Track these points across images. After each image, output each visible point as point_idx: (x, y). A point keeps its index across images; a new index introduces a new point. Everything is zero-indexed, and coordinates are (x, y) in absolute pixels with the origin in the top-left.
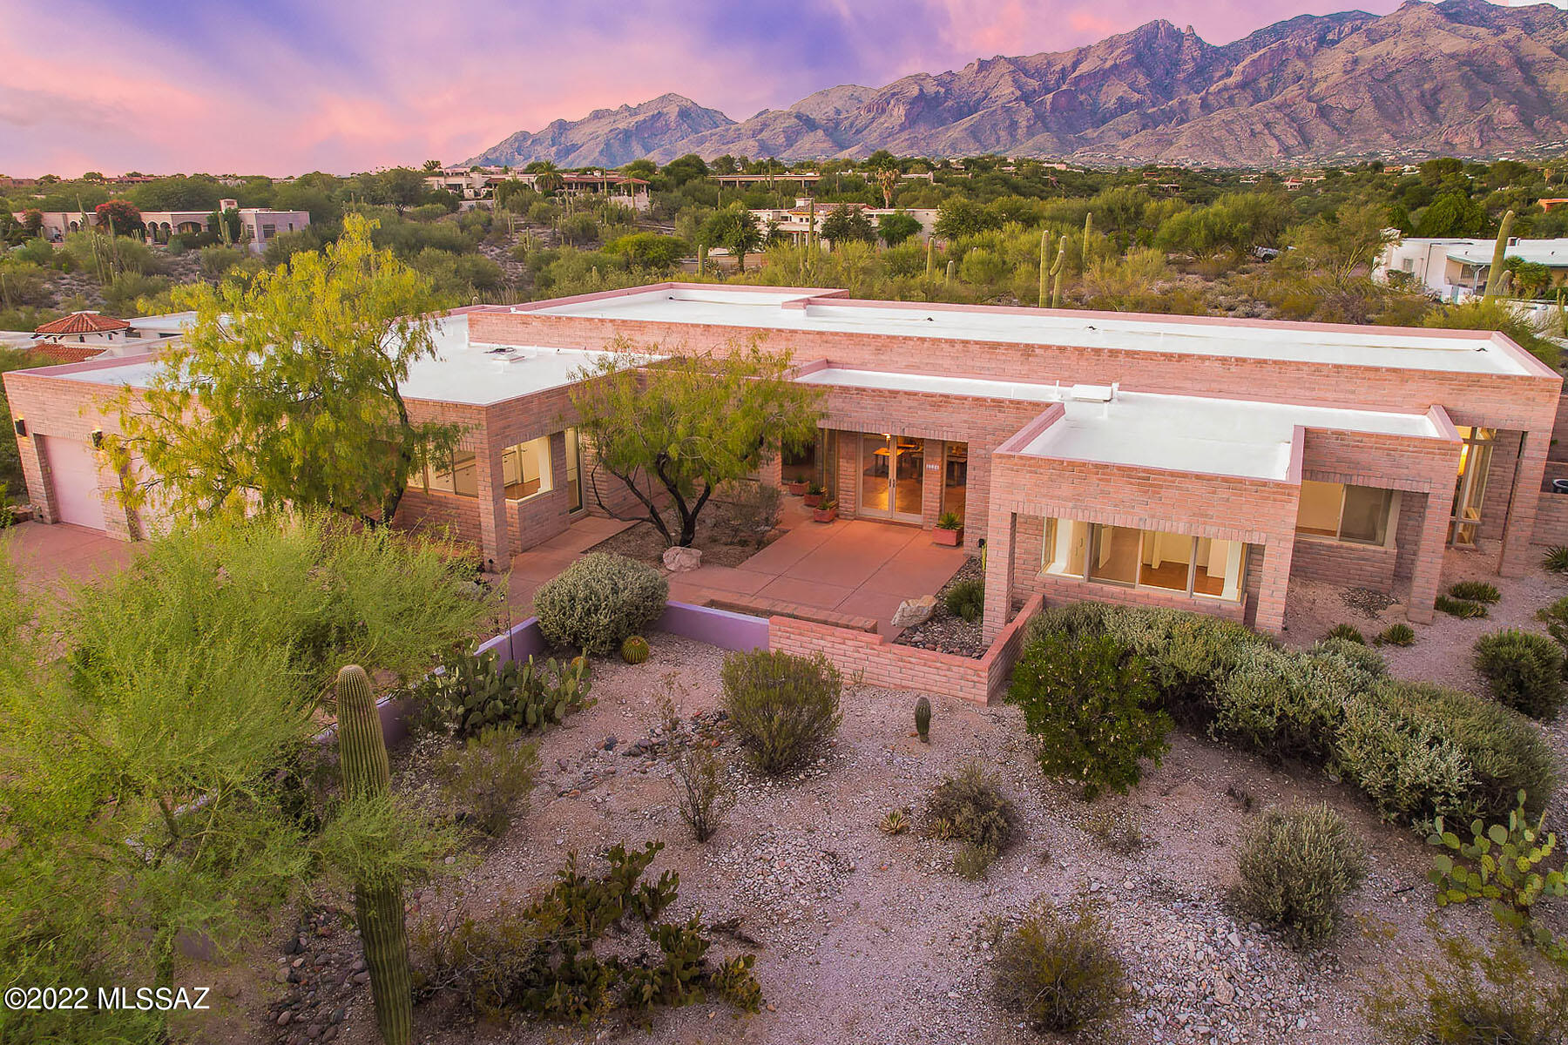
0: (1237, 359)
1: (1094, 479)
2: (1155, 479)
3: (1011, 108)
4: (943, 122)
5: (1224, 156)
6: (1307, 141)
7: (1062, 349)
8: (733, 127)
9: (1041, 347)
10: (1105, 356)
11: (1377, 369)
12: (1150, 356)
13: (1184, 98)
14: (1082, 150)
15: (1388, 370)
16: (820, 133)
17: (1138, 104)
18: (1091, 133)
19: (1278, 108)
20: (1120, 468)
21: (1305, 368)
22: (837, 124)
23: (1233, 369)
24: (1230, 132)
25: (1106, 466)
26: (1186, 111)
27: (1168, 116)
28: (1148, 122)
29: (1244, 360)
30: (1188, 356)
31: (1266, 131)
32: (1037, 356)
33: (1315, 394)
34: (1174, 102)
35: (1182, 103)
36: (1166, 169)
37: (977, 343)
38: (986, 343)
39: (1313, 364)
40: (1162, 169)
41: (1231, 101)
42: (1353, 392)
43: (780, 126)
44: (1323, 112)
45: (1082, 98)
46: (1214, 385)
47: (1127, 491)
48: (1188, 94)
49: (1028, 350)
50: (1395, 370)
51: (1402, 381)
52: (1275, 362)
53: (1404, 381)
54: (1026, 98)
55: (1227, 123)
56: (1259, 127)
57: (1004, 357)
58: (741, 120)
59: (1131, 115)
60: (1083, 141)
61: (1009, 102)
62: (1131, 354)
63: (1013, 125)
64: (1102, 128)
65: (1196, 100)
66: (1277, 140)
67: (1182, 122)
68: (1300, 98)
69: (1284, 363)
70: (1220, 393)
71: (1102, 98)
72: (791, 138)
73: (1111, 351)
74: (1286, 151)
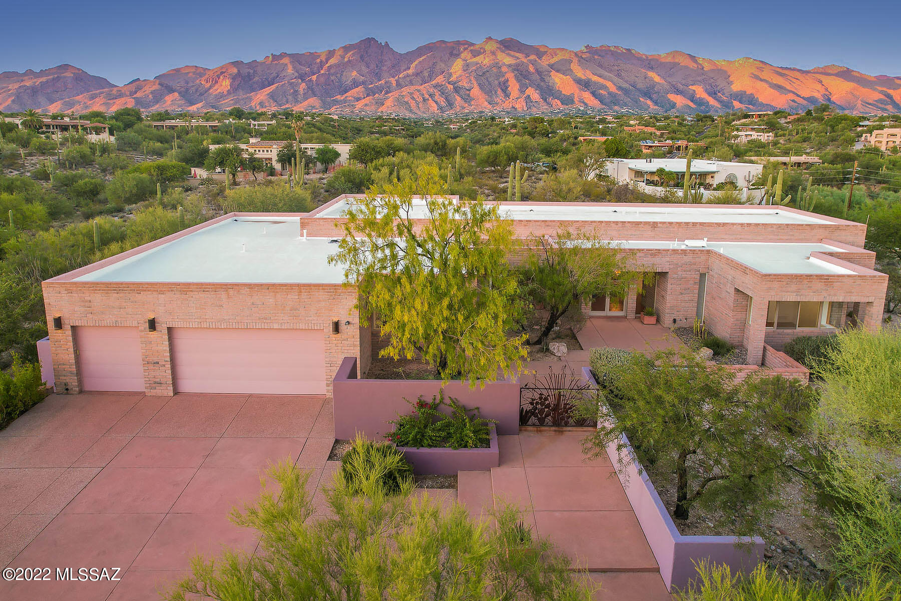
0: (747, 224)
1: (805, 282)
2: (831, 279)
3: (293, 83)
4: (253, 90)
5: (411, 111)
6: (450, 105)
7: (671, 223)
8: (115, 89)
9: (660, 223)
10: (691, 225)
11: (802, 225)
12: (710, 225)
13: (387, 80)
14: (335, 107)
15: (807, 225)
16: (176, 94)
17: (363, 83)
18: (339, 97)
19: (435, 87)
20: (817, 276)
21: (775, 226)
22: (187, 90)
23: (746, 228)
24: (413, 98)
25: (811, 275)
26: (389, 87)
27: (380, 90)
28: (370, 93)
29: (750, 224)
30: (727, 223)
31: (430, 99)
32: (658, 227)
33: (779, 237)
34: (383, 82)
35: (386, 83)
36: (388, 119)
37: (629, 222)
38: (634, 222)
39: (778, 224)
40: (386, 119)
41: (411, 83)
42: (793, 235)
43: (148, 89)
44: (457, 90)
45: (332, 78)
46: (739, 237)
47: (819, 285)
48: (389, 78)
49: (654, 225)
50: (809, 225)
51: (811, 229)
52: (763, 224)
53: (812, 229)
54: (302, 77)
55: (411, 94)
56: (427, 96)
57: (643, 229)
58: (121, 85)
59: (360, 89)
60: (336, 102)
61: (292, 80)
62: (702, 224)
63: (296, 92)
64: (345, 95)
65: (393, 81)
66: (436, 104)
67: (387, 93)
68: (445, 82)
69: (767, 224)
70: (741, 240)
71: (344, 79)
72: (158, 98)
73: (693, 223)
74: (441, 108)
